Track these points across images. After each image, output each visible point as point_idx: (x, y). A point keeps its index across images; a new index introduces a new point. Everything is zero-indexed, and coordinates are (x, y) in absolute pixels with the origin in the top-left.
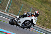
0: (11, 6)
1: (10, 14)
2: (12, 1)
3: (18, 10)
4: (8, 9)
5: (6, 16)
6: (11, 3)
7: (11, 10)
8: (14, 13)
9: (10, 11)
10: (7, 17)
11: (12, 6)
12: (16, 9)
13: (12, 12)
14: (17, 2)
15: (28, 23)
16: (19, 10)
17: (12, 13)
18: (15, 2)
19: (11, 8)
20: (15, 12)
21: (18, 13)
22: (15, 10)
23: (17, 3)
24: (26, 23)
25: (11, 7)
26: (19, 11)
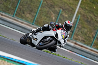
0: (78, 27)
1: (75, 44)
2: (79, 18)
3: (91, 36)
4: (73, 32)
5: (69, 47)
6: (78, 21)
7: (77, 35)
8: (84, 41)
9: (75, 37)
10: (71, 48)
11: (80, 27)
12: (88, 33)
13: (81, 39)
14: (90, 19)
15: (49, 40)
16: (94, 35)
17: (79, 40)
18: (85, 19)
19: (79, 31)
20: (85, 39)
21: (91, 41)
22: (86, 35)
23: (90, 22)
24: (45, 40)
25: (77, 30)
26: (94, 37)
